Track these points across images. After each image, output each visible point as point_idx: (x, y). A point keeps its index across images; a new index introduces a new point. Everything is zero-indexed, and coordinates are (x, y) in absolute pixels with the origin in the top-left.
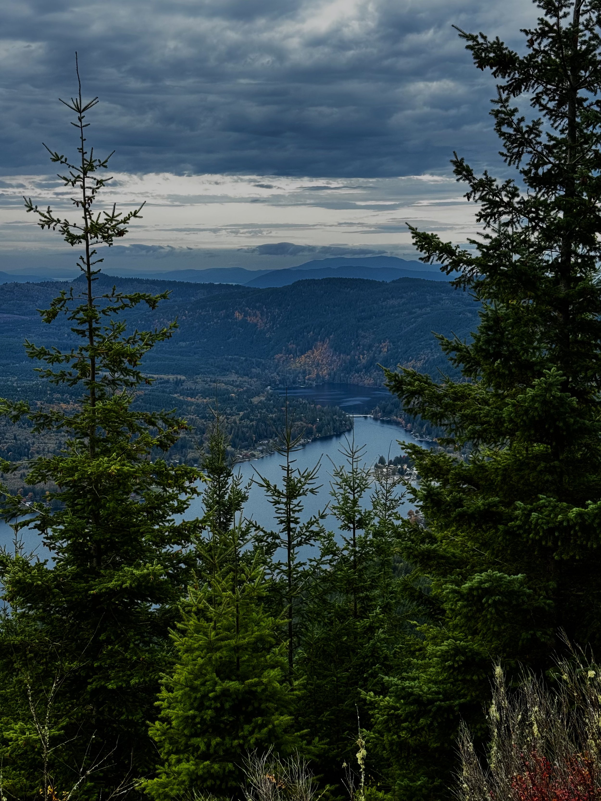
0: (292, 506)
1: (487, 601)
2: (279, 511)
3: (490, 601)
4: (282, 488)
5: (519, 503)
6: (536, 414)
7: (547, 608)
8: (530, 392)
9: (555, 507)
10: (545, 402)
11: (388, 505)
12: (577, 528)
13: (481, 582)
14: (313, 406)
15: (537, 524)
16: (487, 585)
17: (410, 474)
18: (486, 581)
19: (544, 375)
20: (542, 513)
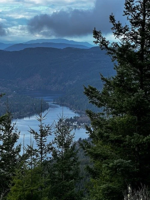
0: (42, 140)
1: (119, 170)
2: (38, 142)
3: (120, 170)
4: (39, 133)
5: (127, 136)
6: (134, 105)
7: (137, 171)
8: (133, 98)
9: (139, 137)
10: (137, 101)
11: (69, 138)
12: (146, 144)
13: (117, 163)
14: (32, 99)
15: (133, 143)
16: (119, 164)
17: (72, 125)
18: (119, 163)
19: (138, 92)
20: (135, 139)
